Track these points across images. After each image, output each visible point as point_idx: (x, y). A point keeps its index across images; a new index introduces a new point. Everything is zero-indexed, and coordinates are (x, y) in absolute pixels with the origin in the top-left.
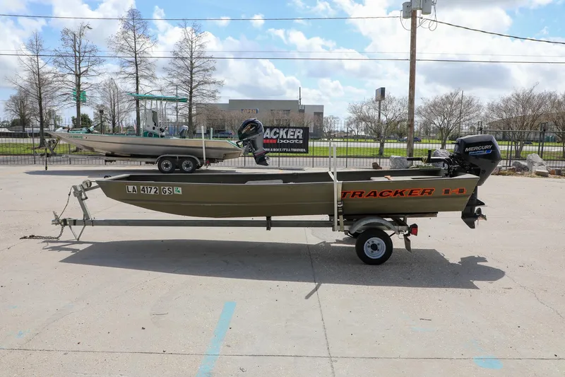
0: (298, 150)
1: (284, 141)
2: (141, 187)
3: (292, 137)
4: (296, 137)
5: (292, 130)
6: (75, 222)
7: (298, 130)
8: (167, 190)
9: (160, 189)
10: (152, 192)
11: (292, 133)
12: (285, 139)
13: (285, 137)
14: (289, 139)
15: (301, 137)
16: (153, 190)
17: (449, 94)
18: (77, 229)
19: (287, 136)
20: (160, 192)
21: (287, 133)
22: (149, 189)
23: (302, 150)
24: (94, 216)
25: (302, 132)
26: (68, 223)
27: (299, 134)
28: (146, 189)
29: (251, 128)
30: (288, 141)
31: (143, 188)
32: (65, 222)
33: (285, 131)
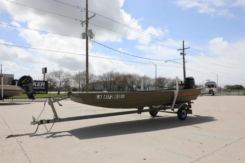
0: (42, 92)
1: (35, 88)
2: (105, 95)
3: (39, 86)
4: (41, 86)
5: (39, 82)
6: (48, 122)
7: (43, 82)
8: (117, 96)
9: (114, 96)
10: (110, 98)
11: (39, 84)
12: (36, 87)
13: (36, 86)
14: (38, 87)
15: (44, 86)
16: (111, 97)
17: (84, 71)
18: (49, 125)
19: (37, 85)
20: (114, 97)
21: (37, 84)
22: (108, 96)
23: (44, 92)
24: (60, 116)
25: (44, 83)
26: (44, 122)
27: (43, 84)
28: (107, 97)
29: (27, 80)
30: (37, 88)
31: (106, 96)
32: (42, 122)
33: (36, 83)
